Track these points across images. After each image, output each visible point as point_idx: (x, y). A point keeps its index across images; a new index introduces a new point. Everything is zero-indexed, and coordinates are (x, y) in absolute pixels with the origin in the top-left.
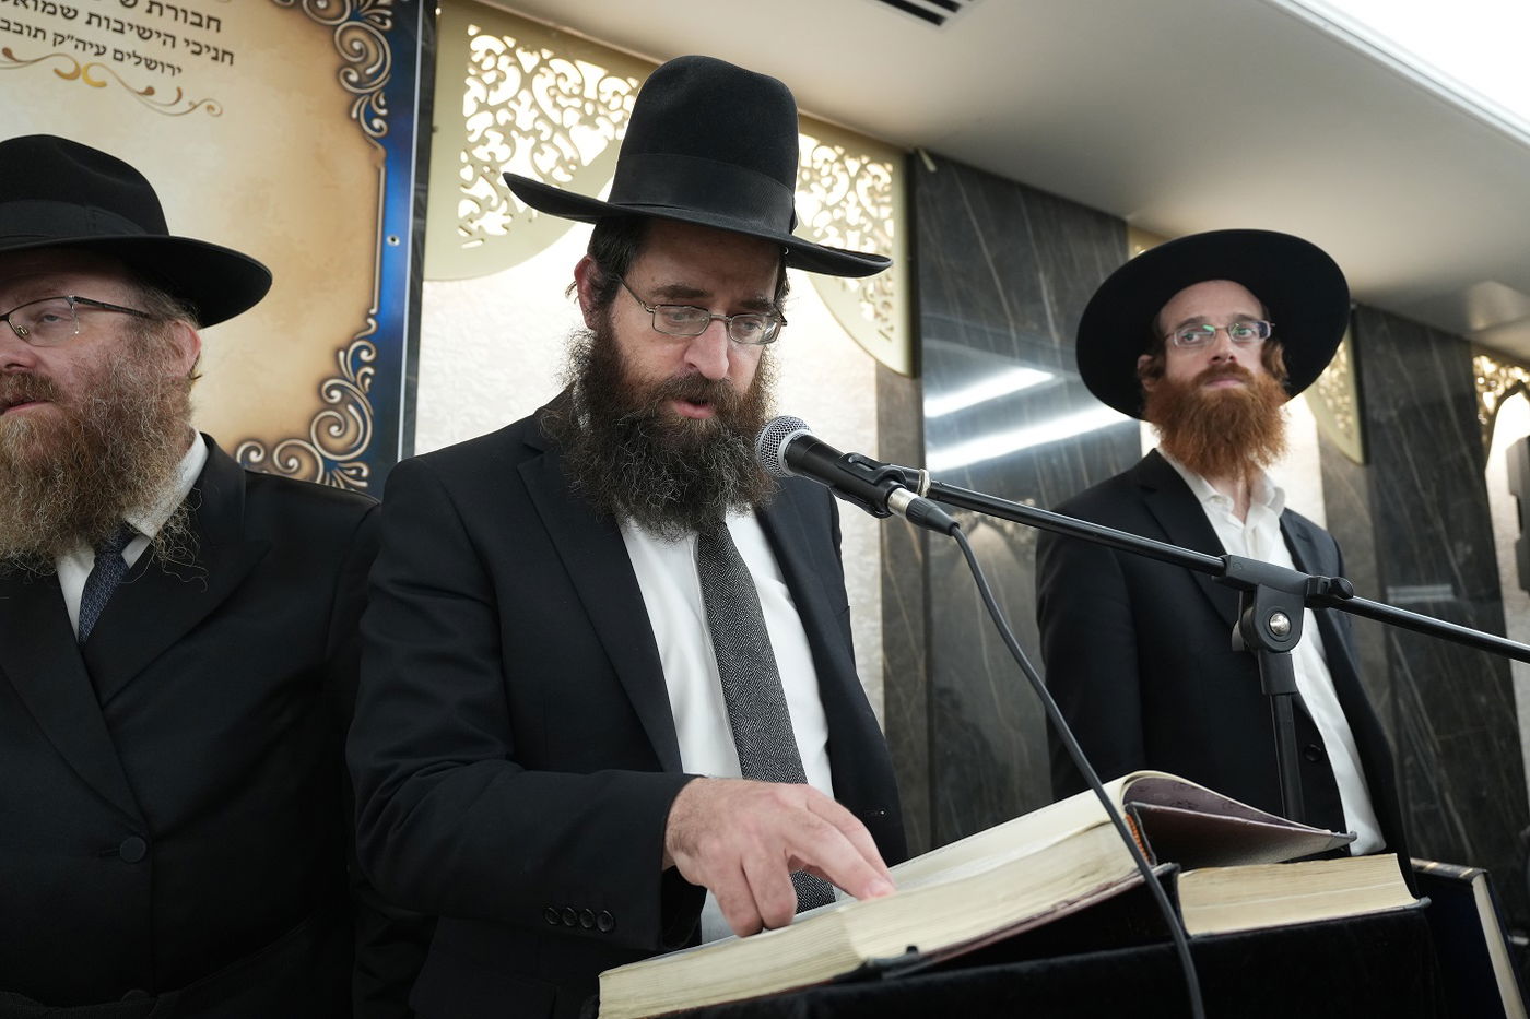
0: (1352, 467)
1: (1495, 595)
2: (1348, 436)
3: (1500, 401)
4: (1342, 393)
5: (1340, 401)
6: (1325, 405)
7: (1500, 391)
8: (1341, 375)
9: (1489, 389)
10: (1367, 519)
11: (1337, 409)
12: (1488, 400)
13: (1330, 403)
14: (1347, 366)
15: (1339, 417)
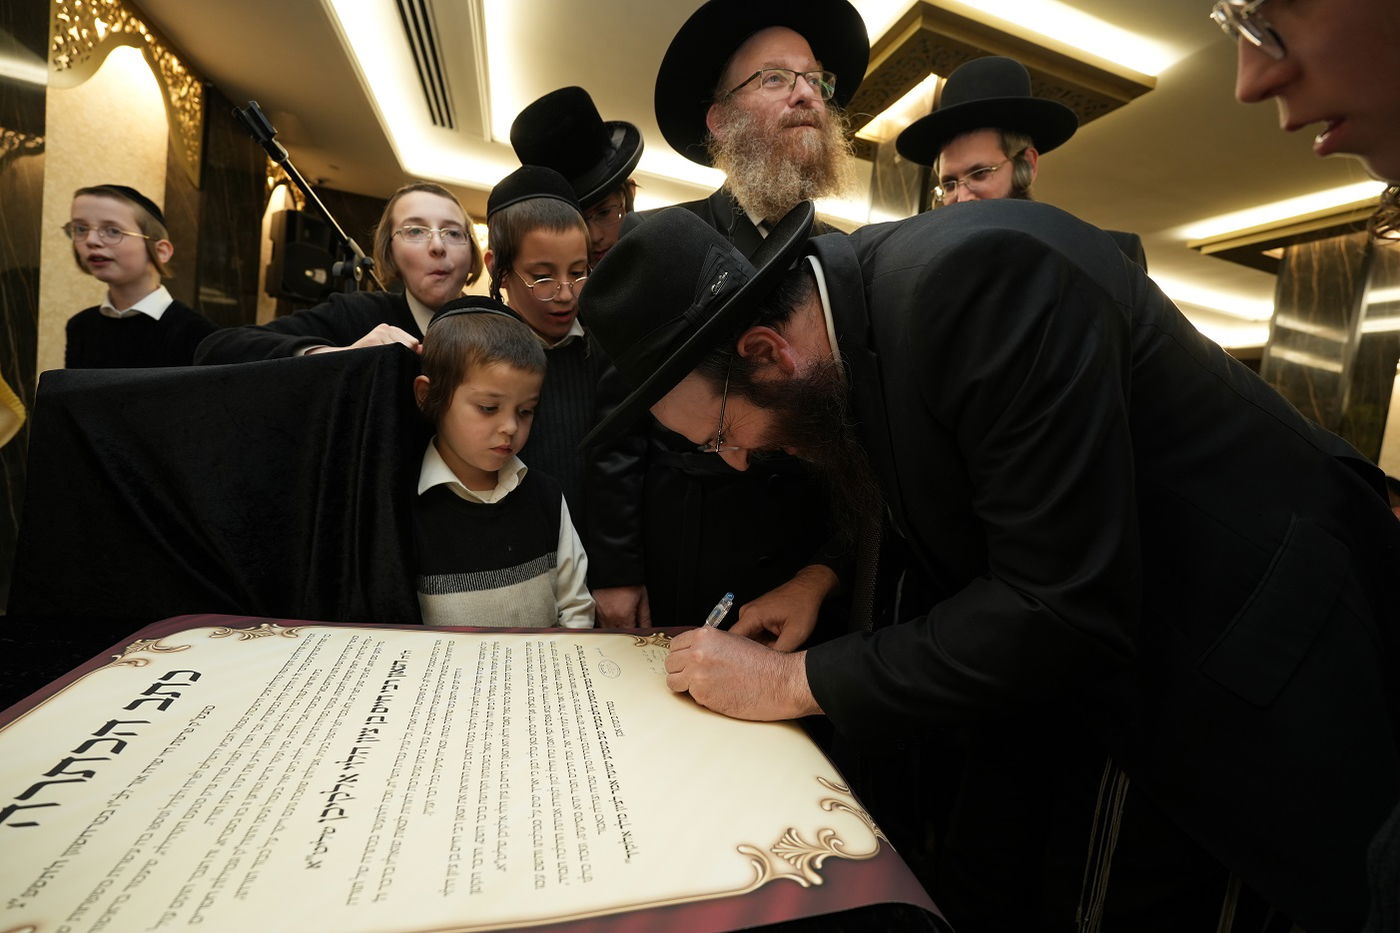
0: (190, 187)
1: (255, 292)
2: (193, 166)
3: (276, 184)
4: (194, 138)
5: (192, 143)
6: (182, 141)
7: (278, 179)
8: (195, 126)
9: (273, 176)
10: (195, 224)
11: (189, 147)
12: (271, 181)
13: (185, 141)
14: (200, 121)
15: (189, 153)
